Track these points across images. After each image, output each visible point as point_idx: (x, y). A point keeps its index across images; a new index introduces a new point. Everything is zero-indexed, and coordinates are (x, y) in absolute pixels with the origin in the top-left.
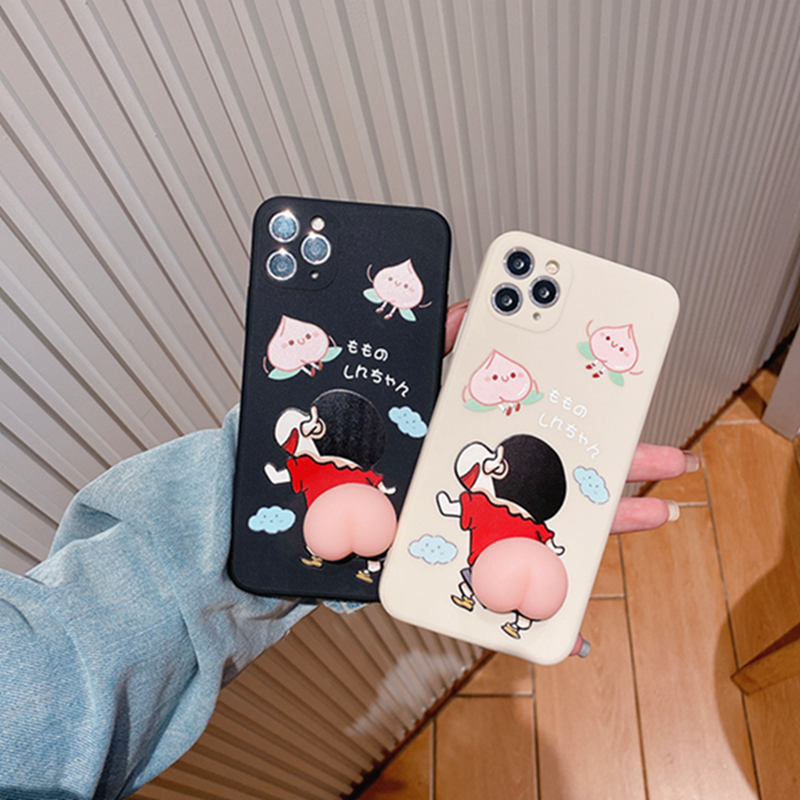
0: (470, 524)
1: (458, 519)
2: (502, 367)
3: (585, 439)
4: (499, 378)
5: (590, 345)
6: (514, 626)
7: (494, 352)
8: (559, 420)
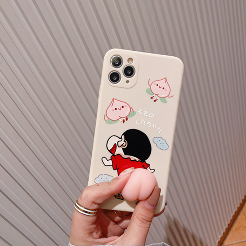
0: (117, 168)
1: (112, 166)
2: (117, 105)
3: (155, 126)
4: (117, 109)
5: (151, 89)
7: (113, 99)
8: (144, 121)
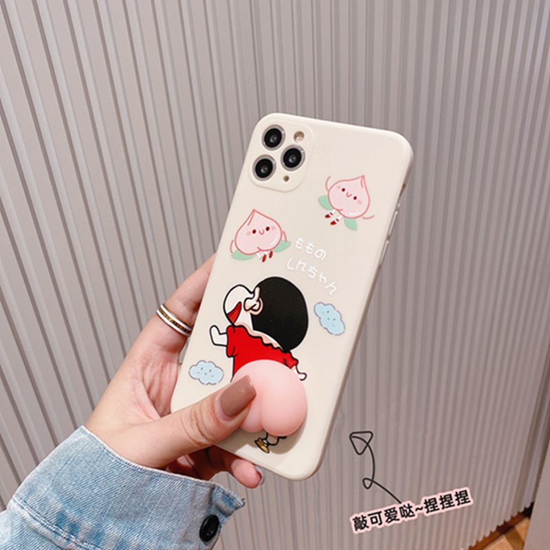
0: (233, 353)
1: (225, 348)
2: (259, 223)
3: (324, 278)
4: (257, 232)
5: (329, 198)
6: (265, 441)
7: (254, 211)
8: (303, 263)
